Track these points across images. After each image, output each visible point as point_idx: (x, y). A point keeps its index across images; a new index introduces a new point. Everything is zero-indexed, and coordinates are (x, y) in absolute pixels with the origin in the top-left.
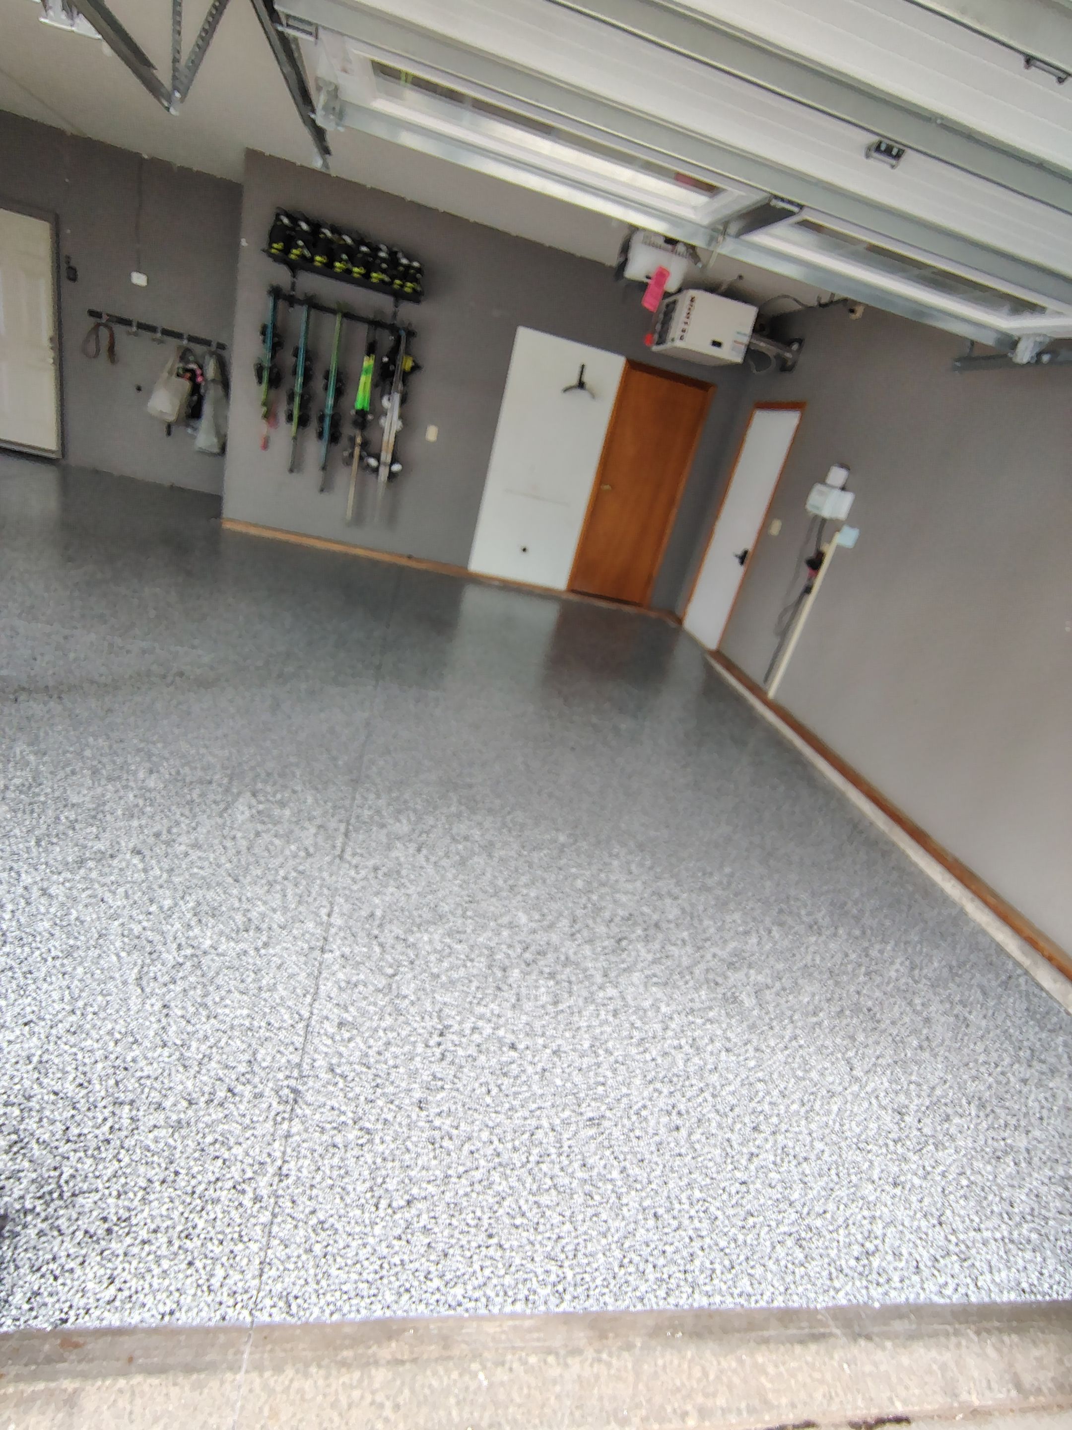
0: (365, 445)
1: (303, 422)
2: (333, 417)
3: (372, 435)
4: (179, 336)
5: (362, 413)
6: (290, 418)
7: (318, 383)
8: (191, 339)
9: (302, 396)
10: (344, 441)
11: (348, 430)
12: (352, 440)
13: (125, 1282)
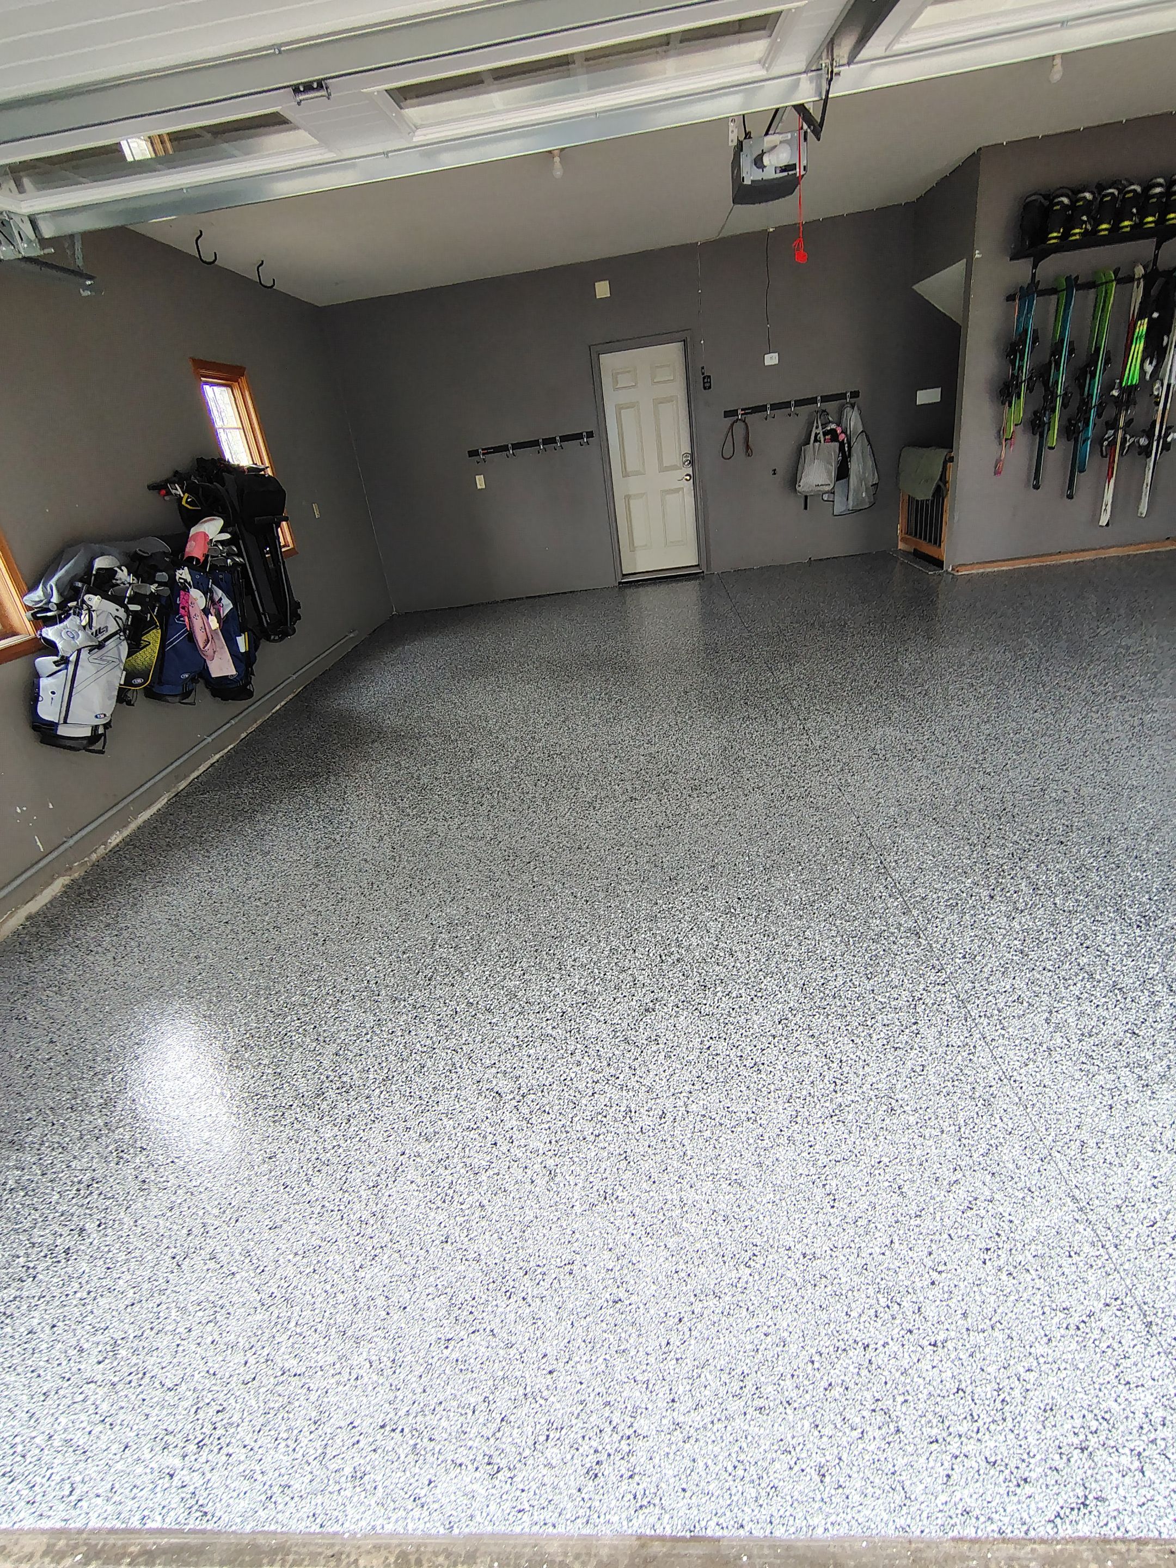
0: (1128, 426)
3: (1135, 410)
4: (813, 401)
5: (1129, 389)
8: (825, 399)
12: (1111, 425)
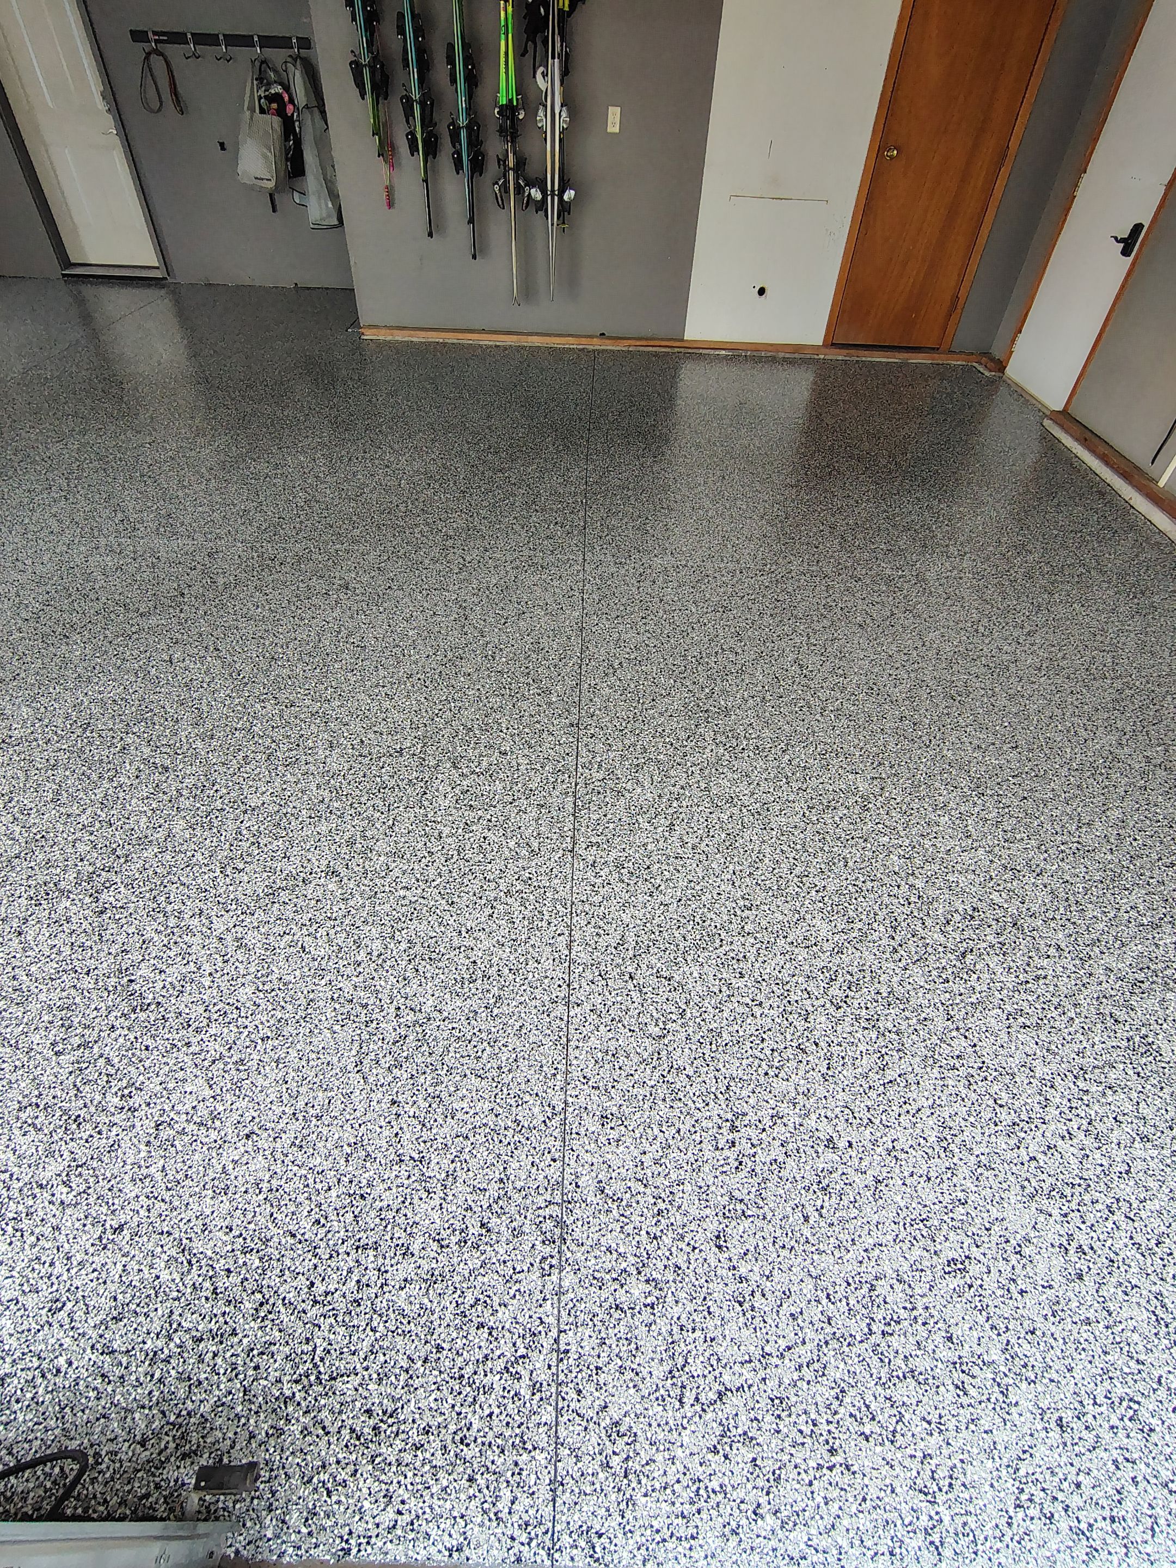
0: (521, 164)
1: (431, 149)
2: (469, 127)
3: (529, 146)
5: (509, 110)
6: (413, 148)
7: (440, 71)
8: (267, 41)
9: (422, 103)
10: (492, 168)
11: (495, 146)
12: (502, 161)
13: (403, 1502)
